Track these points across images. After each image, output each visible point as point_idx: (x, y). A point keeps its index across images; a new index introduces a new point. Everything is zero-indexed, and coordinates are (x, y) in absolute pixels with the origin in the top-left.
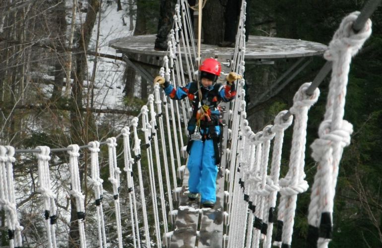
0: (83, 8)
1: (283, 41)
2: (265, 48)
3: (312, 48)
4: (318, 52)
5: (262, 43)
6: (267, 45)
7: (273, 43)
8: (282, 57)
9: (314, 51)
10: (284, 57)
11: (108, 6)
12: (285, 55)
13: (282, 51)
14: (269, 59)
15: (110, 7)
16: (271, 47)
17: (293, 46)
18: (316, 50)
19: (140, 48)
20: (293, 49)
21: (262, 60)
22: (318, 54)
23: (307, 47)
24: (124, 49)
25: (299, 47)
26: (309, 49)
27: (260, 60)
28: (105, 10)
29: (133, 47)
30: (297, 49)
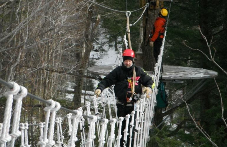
0: (95, 49)
1: (192, 69)
2: (179, 73)
3: (208, 73)
4: (211, 76)
5: (178, 70)
6: (181, 71)
7: (185, 70)
8: (188, 79)
9: (208, 76)
10: (189, 79)
11: (110, 48)
12: (190, 78)
13: (189, 75)
14: (180, 80)
15: (111, 48)
16: (183, 73)
17: (197, 72)
18: (209, 75)
19: (105, 72)
20: (196, 74)
21: (176, 81)
22: (211, 77)
23: (205, 73)
24: (95, 72)
25: (200, 73)
26: (206, 74)
27: (175, 80)
28: (108, 51)
29: (100, 71)
30: (198, 74)
